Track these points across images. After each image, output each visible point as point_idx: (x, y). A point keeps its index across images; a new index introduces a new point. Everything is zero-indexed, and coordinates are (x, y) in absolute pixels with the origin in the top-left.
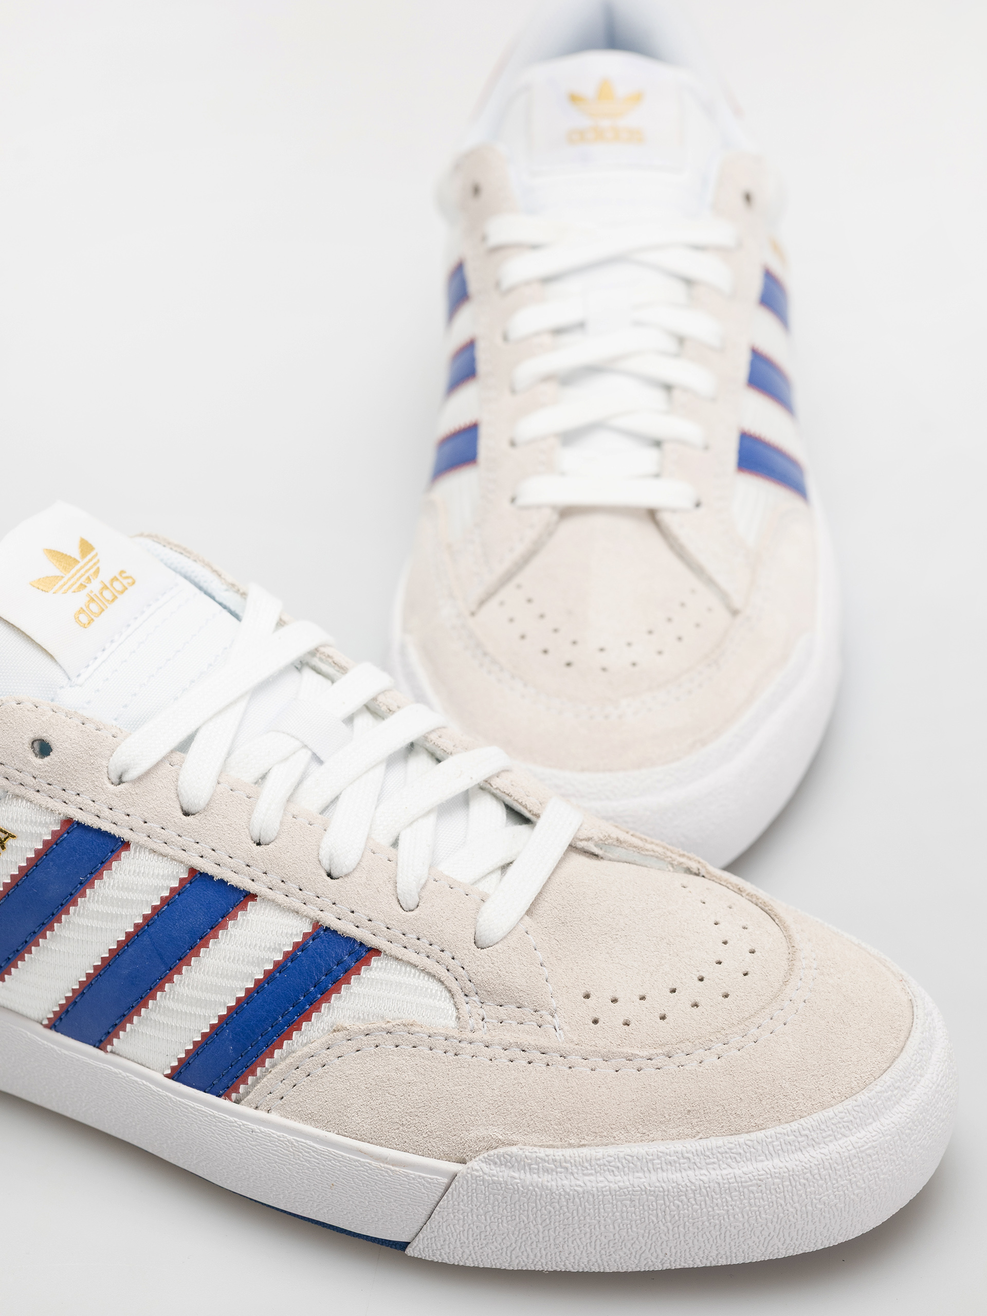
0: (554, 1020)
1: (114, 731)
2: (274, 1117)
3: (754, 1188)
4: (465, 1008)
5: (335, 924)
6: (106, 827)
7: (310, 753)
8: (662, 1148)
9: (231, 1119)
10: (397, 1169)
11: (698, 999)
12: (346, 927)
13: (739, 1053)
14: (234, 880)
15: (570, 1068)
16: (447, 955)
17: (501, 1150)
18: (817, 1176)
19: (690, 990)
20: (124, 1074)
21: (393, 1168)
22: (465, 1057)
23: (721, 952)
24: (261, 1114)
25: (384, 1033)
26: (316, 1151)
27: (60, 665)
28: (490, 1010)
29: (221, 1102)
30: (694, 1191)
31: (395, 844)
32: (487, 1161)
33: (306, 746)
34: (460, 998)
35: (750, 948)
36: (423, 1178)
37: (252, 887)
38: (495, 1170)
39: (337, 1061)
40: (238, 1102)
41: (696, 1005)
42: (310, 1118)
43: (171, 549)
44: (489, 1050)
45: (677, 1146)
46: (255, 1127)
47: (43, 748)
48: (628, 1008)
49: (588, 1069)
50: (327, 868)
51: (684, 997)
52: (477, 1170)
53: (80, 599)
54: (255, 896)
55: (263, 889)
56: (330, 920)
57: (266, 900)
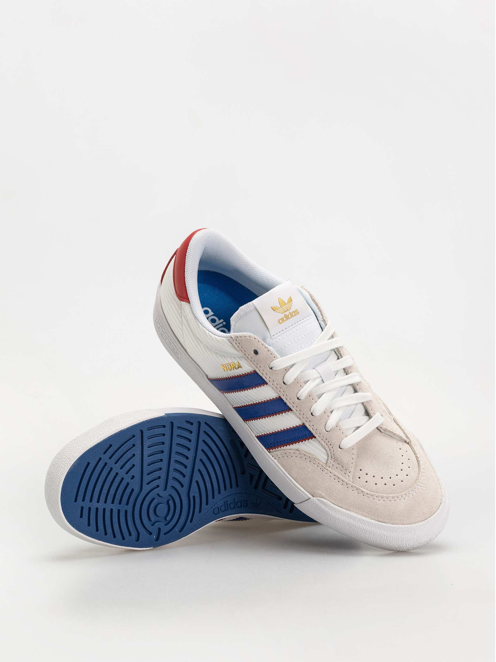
0: (349, 474)
1: (275, 356)
2: (276, 461)
3: (377, 535)
4: (330, 460)
5: (308, 426)
6: (264, 377)
7: (321, 379)
8: (360, 517)
9: (266, 455)
10: (298, 490)
11: (387, 483)
12: (310, 428)
13: (389, 502)
14: (289, 404)
15: (347, 488)
16: (331, 447)
17: (322, 499)
18: (394, 539)
19: (386, 480)
20: (246, 429)
21: (297, 489)
22: (324, 473)
23: (399, 472)
24: (273, 458)
25: (308, 457)
26: (282, 475)
27: (269, 332)
28: (335, 464)
29: (265, 450)
30: (363, 530)
31: (332, 412)
32: (318, 500)
33: (321, 377)
34: (330, 458)
35: (407, 474)
36: (303, 495)
37: (292, 408)
38: (319, 503)
39: (295, 457)
40: (269, 452)
41: (385, 484)
42: (283, 466)
43: (314, 302)
44: (331, 474)
45: (363, 518)
46: (270, 461)
47: (256, 352)
48: (368, 478)
49: (351, 490)
50: (312, 412)
51: (384, 481)
52: (315, 501)
53: (282, 316)
54: (292, 410)
55: (294, 410)
56: (307, 425)
57: (294, 412)
